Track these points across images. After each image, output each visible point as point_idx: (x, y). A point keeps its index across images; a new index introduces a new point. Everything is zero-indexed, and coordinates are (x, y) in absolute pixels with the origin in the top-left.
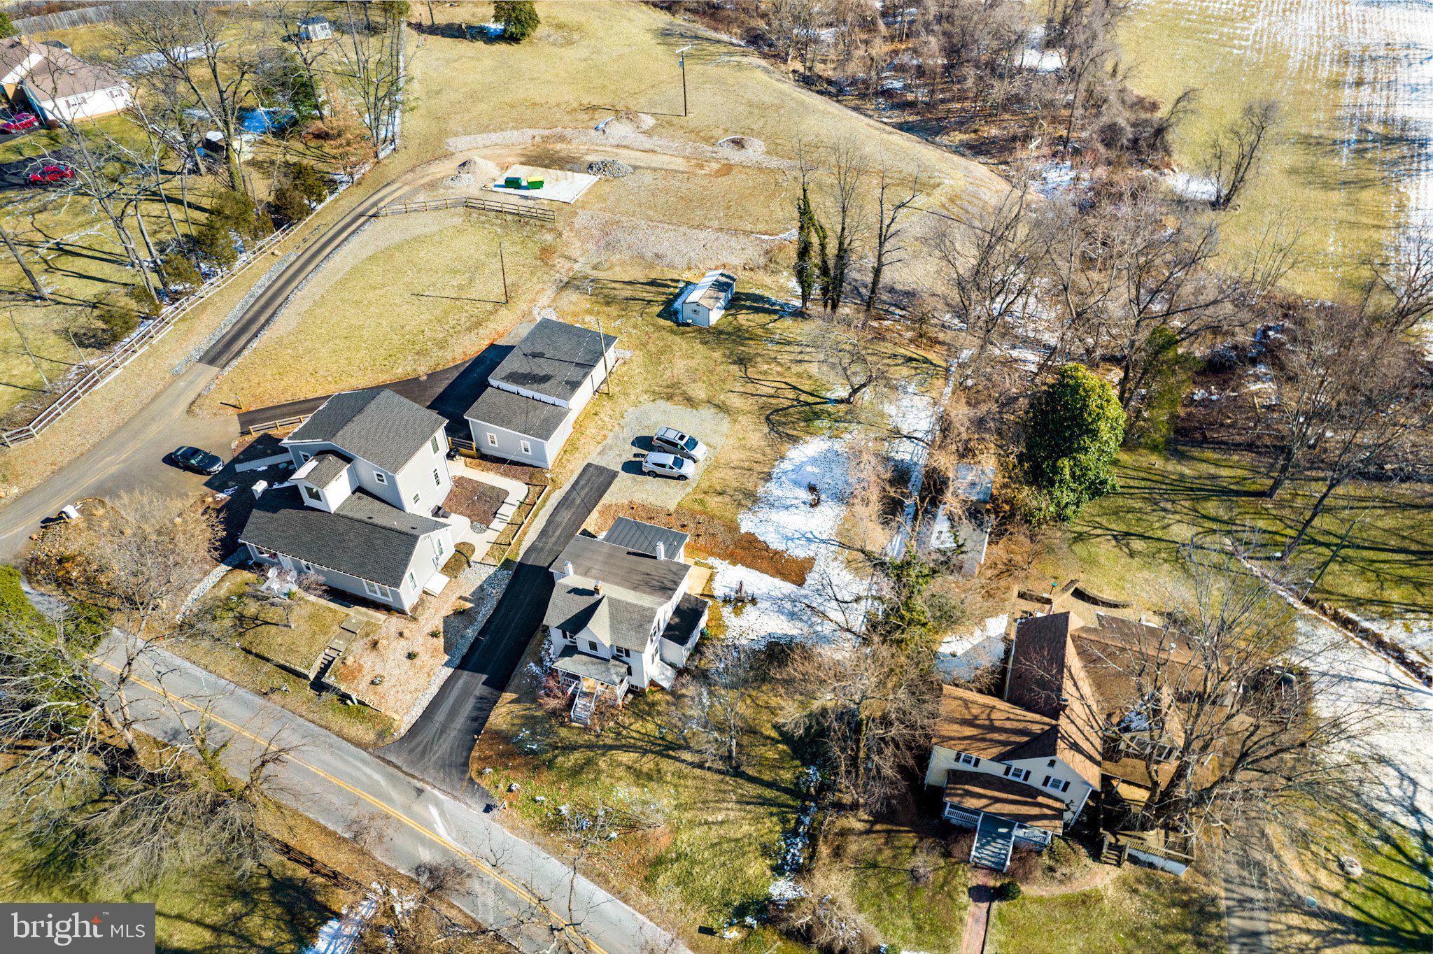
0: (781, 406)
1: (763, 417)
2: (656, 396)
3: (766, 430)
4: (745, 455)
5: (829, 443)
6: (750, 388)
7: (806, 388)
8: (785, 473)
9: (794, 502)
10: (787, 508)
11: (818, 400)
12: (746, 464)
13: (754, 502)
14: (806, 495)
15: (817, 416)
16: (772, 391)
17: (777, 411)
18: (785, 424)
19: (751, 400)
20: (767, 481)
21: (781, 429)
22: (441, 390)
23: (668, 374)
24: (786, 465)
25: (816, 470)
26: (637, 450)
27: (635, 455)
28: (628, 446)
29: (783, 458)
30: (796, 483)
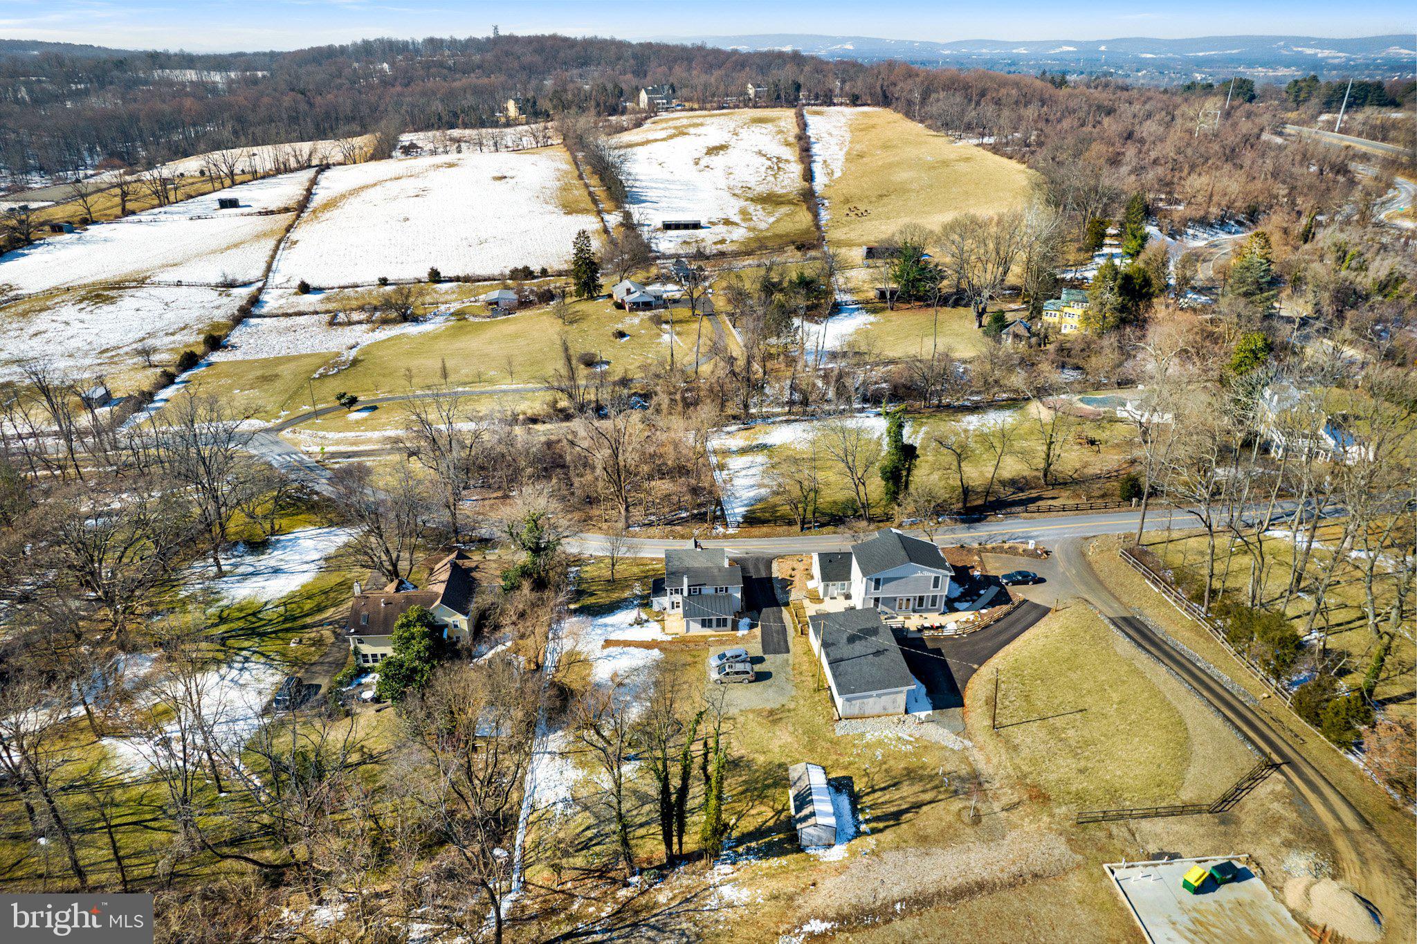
2: (785, 709)
4: (684, 693)
8: (645, 690)
13: (658, 667)
20: (657, 682)
22: (949, 662)
23: (791, 728)
25: (623, 699)
27: (763, 666)
28: (773, 670)
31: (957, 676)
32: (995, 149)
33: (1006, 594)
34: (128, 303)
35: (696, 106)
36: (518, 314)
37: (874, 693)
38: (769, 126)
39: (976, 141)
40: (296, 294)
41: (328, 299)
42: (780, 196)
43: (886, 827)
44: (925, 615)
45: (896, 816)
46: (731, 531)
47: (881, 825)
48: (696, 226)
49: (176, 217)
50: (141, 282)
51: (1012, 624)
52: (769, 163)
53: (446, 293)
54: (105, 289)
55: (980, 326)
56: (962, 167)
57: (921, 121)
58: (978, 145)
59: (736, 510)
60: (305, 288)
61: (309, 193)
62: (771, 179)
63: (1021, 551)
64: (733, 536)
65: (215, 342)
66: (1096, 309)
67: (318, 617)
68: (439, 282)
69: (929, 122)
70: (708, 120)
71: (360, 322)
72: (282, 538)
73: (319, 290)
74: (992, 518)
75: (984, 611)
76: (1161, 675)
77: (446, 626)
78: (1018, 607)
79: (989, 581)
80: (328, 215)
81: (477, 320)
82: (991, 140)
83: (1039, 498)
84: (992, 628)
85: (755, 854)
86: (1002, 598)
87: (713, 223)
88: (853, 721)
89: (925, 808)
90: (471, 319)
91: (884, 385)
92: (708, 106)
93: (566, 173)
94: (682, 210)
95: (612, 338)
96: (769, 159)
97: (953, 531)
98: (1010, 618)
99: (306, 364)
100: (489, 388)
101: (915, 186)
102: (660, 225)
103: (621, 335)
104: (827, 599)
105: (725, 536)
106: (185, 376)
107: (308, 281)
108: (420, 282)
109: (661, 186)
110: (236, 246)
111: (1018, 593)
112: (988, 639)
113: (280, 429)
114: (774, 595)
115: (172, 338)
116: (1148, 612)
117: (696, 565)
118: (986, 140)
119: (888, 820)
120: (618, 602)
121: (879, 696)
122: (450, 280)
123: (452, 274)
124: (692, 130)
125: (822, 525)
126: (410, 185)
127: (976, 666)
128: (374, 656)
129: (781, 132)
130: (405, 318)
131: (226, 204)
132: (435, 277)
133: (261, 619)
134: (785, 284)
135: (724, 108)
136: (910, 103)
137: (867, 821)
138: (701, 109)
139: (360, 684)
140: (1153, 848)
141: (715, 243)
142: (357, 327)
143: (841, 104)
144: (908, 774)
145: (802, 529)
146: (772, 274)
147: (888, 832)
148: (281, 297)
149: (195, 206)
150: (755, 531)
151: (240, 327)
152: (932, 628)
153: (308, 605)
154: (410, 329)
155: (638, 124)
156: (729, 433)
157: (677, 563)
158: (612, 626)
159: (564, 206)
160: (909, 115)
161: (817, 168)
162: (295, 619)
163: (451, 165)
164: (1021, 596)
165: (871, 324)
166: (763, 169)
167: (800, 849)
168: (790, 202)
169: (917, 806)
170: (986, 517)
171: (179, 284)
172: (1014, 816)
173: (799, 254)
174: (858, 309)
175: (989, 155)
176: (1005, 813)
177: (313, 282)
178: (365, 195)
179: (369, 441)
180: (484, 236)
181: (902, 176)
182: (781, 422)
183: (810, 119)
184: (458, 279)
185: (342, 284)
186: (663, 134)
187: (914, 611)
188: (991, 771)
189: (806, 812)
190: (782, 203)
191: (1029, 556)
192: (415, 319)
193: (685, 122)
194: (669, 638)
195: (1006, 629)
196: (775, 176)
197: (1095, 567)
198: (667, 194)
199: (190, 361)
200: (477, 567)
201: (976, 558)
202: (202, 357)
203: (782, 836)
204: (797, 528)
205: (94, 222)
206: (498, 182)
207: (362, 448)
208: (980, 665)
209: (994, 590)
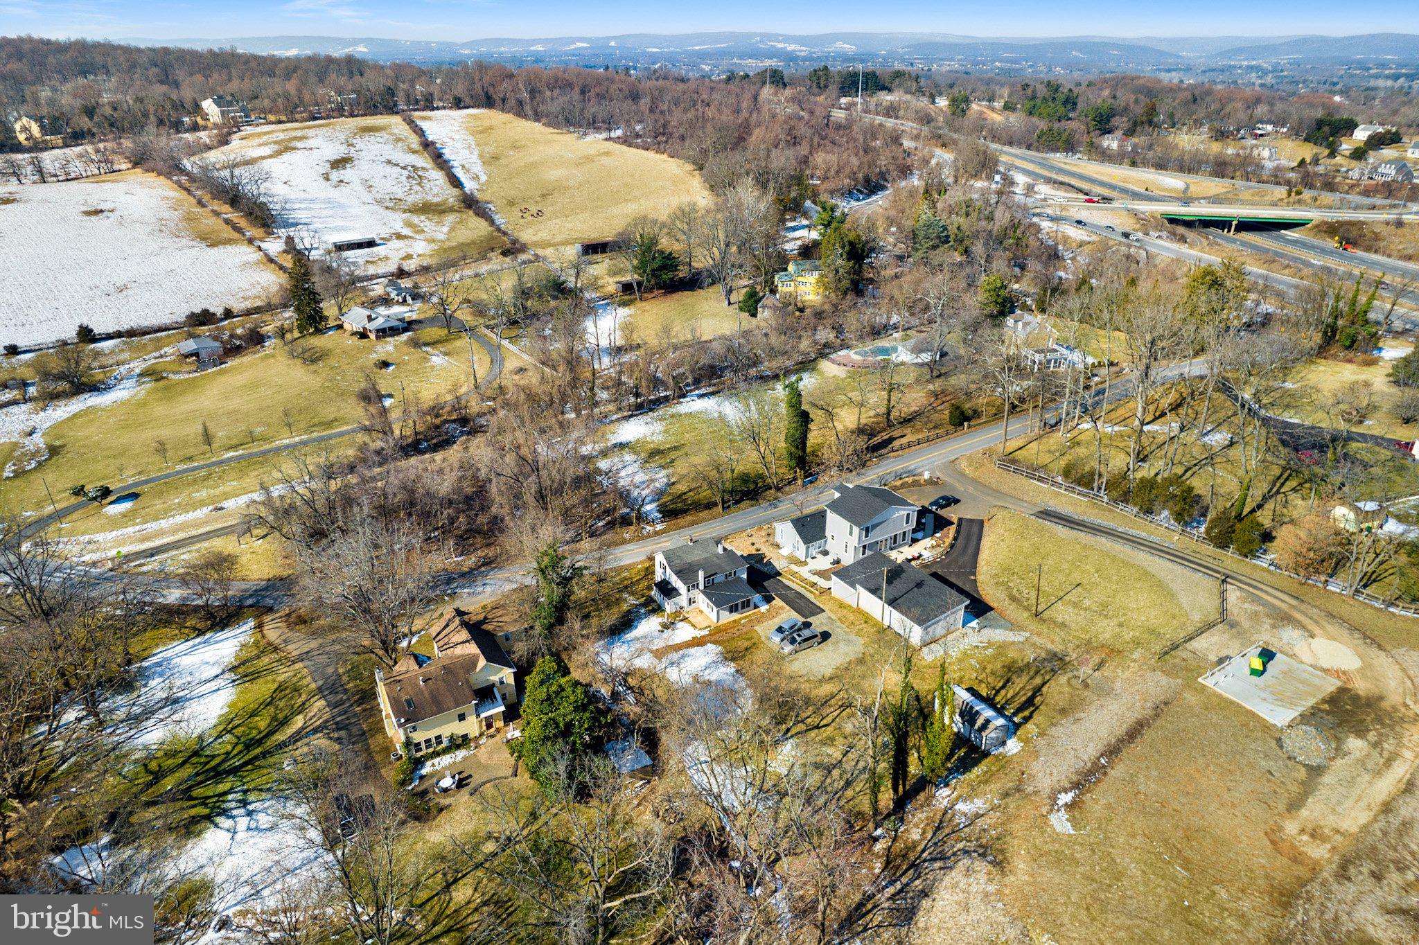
32: (625, 141)
33: (942, 518)
35: (284, 118)
36: (231, 363)
37: (942, 617)
38: (383, 134)
39: (605, 135)
42: (437, 205)
43: (1032, 713)
44: (900, 550)
45: (1030, 702)
46: (659, 527)
47: (1027, 713)
48: (371, 244)
51: (968, 539)
52: (406, 172)
53: (112, 352)
55: (730, 304)
56: (605, 160)
57: (538, 120)
58: (607, 139)
59: (649, 507)
62: (416, 188)
63: (920, 482)
64: (663, 532)
66: (831, 275)
67: (290, 730)
68: (95, 339)
69: (544, 120)
70: (310, 133)
71: (13, 403)
72: (145, 664)
75: (939, 535)
76: (1103, 542)
78: (960, 525)
81: (181, 377)
82: (619, 133)
83: (891, 440)
84: (957, 546)
85: (957, 771)
86: (942, 521)
87: (386, 239)
88: (931, 646)
89: (1044, 689)
90: (171, 376)
92: (298, 116)
93: (177, 200)
95: (376, 369)
96: (404, 168)
98: (962, 534)
100: (268, 446)
101: (571, 183)
102: (332, 247)
103: (384, 364)
104: (809, 560)
105: (657, 533)
108: (66, 344)
109: (302, 206)
111: (951, 514)
112: (962, 555)
116: (1051, 503)
118: (613, 135)
119: (1027, 708)
121: (945, 618)
122: (109, 337)
123: (110, 330)
124: (298, 144)
125: (737, 502)
127: (972, 577)
128: (428, 741)
129: (398, 140)
130: (79, 388)
132: (88, 335)
133: (214, 757)
135: (315, 119)
136: (520, 103)
137: (1015, 714)
138: (289, 121)
139: (422, 777)
140: (1213, 658)
141: (405, 259)
142: (15, 409)
143: (444, 108)
144: (1010, 670)
145: (723, 508)
147: (1035, 716)
150: (682, 521)
153: (262, 723)
154: (93, 401)
155: (224, 141)
157: (677, 562)
158: (644, 637)
159: (202, 238)
160: (520, 113)
161: (459, 172)
162: (260, 742)
164: (957, 516)
165: (631, 316)
166: (403, 179)
167: (986, 754)
168: (452, 210)
169: (1038, 690)
172: (1107, 671)
173: (508, 259)
174: (610, 304)
175: (624, 148)
176: (1097, 674)
179: (160, 533)
180: (120, 283)
181: (554, 174)
182: (618, 420)
183: (424, 125)
184: (119, 335)
187: (891, 549)
188: (1061, 647)
189: (980, 722)
190: (445, 211)
192: (94, 388)
193: (282, 136)
194: (706, 632)
195: (967, 544)
196: (419, 184)
197: (982, 480)
198: (314, 214)
200: (486, 618)
203: (964, 750)
204: (719, 509)
206: (93, 218)
207: (158, 542)
208: (975, 576)
209: (930, 517)
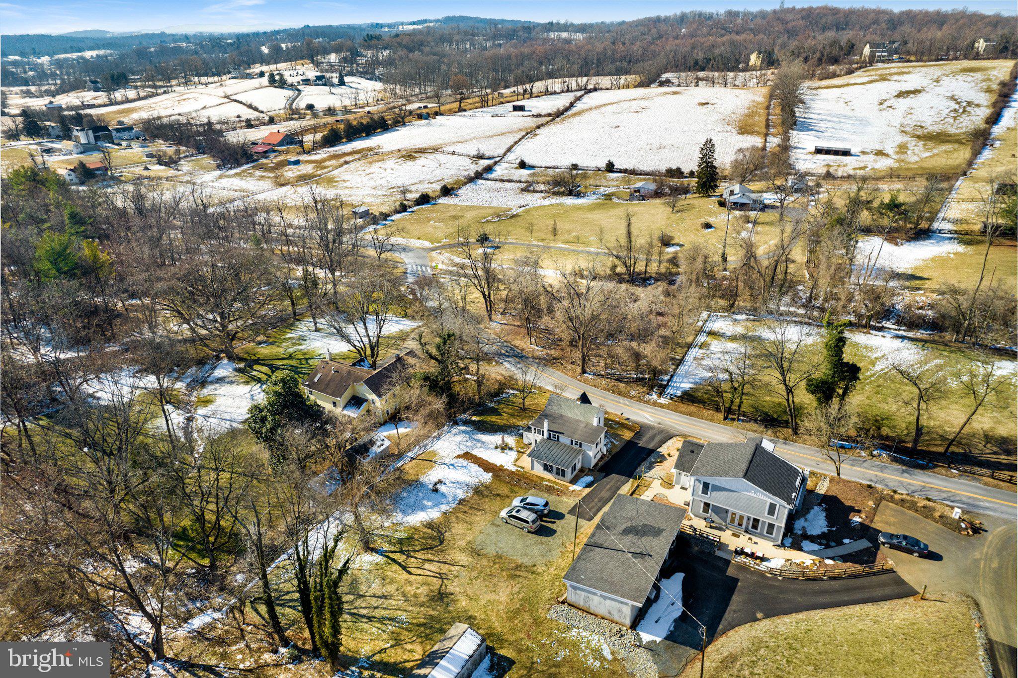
0: (425, 552)
1: (445, 544)
2: (531, 570)
3: (447, 535)
4: (472, 518)
5: (404, 520)
6: (445, 569)
7: (395, 567)
8: (448, 503)
9: (451, 485)
10: (458, 482)
11: (391, 555)
12: (473, 511)
13: (477, 488)
14: (442, 488)
15: (400, 541)
16: (427, 566)
17: (431, 548)
18: (430, 538)
19: (448, 558)
20: (463, 500)
21: (435, 534)
22: (735, 598)
23: (516, 589)
24: (444, 508)
25: (425, 502)
26: (553, 526)
27: (554, 523)
28: (559, 530)
29: (445, 513)
30: (444, 495)
31: (728, 616)
33: (874, 554)
34: (422, 161)
35: (915, 58)
36: (650, 201)
37: (599, 592)
38: (979, 75)
40: (516, 168)
41: (534, 174)
42: (951, 135)
44: (755, 539)
46: (662, 400)
48: (846, 153)
49: (484, 115)
50: (435, 150)
51: (848, 590)
52: (957, 106)
53: (612, 180)
54: (416, 152)
59: (682, 385)
60: (523, 165)
61: (572, 105)
62: (951, 120)
63: (937, 515)
64: (662, 406)
65: (446, 191)
68: (611, 171)
71: (541, 192)
73: (532, 167)
74: (943, 471)
75: (829, 562)
77: (366, 400)
78: (874, 574)
79: (866, 532)
80: (571, 119)
81: (618, 202)
84: (821, 584)
86: (867, 557)
87: (864, 153)
88: (573, 610)
90: (614, 200)
91: (930, 313)
93: (758, 103)
94: (842, 140)
95: (700, 228)
96: (959, 103)
97: (882, 469)
98: (852, 582)
99: (483, 213)
100: (581, 248)
102: (813, 150)
103: (708, 226)
105: (655, 403)
106: (415, 208)
107: (526, 161)
108: (599, 170)
109: (835, 119)
110: (503, 134)
111: (889, 558)
112: (803, 593)
113: (433, 250)
114: (639, 465)
115: (430, 185)
117: (570, 415)
120: (510, 427)
121: (605, 598)
122: (620, 171)
123: (623, 167)
124: (895, 77)
126: (636, 105)
127: (759, 615)
129: (986, 81)
130: (570, 193)
131: (517, 108)
132: (610, 168)
134: (876, 204)
138: (917, 60)
141: (855, 169)
142: (538, 195)
145: (726, 418)
146: (862, 193)
148: (506, 169)
149: (499, 109)
150: (683, 407)
151: (471, 185)
152: (752, 555)
154: (570, 201)
155: (850, 72)
156: (735, 320)
157: (555, 408)
158: (483, 443)
159: (741, 128)
163: (675, 93)
164: (890, 563)
166: (947, 111)
168: (957, 141)
170: (935, 467)
171: (454, 153)
174: (951, 238)
177: (528, 161)
178: (603, 109)
180: (664, 143)
184: (625, 171)
185: (549, 165)
186: (866, 79)
187: (747, 531)
190: (948, 141)
191: (944, 524)
192: (578, 195)
193: (893, 71)
194: (513, 469)
195: (837, 591)
196: (955, 118)
198: (837, 126)
199: (424, 199)
200: (415, 364)
201: (871, 503)
202: (435, 199)
204: (721, 416)
205: (441, 114)
206: (700, 107)
208: (767, 616)
209: (864, 544)
